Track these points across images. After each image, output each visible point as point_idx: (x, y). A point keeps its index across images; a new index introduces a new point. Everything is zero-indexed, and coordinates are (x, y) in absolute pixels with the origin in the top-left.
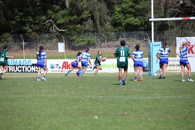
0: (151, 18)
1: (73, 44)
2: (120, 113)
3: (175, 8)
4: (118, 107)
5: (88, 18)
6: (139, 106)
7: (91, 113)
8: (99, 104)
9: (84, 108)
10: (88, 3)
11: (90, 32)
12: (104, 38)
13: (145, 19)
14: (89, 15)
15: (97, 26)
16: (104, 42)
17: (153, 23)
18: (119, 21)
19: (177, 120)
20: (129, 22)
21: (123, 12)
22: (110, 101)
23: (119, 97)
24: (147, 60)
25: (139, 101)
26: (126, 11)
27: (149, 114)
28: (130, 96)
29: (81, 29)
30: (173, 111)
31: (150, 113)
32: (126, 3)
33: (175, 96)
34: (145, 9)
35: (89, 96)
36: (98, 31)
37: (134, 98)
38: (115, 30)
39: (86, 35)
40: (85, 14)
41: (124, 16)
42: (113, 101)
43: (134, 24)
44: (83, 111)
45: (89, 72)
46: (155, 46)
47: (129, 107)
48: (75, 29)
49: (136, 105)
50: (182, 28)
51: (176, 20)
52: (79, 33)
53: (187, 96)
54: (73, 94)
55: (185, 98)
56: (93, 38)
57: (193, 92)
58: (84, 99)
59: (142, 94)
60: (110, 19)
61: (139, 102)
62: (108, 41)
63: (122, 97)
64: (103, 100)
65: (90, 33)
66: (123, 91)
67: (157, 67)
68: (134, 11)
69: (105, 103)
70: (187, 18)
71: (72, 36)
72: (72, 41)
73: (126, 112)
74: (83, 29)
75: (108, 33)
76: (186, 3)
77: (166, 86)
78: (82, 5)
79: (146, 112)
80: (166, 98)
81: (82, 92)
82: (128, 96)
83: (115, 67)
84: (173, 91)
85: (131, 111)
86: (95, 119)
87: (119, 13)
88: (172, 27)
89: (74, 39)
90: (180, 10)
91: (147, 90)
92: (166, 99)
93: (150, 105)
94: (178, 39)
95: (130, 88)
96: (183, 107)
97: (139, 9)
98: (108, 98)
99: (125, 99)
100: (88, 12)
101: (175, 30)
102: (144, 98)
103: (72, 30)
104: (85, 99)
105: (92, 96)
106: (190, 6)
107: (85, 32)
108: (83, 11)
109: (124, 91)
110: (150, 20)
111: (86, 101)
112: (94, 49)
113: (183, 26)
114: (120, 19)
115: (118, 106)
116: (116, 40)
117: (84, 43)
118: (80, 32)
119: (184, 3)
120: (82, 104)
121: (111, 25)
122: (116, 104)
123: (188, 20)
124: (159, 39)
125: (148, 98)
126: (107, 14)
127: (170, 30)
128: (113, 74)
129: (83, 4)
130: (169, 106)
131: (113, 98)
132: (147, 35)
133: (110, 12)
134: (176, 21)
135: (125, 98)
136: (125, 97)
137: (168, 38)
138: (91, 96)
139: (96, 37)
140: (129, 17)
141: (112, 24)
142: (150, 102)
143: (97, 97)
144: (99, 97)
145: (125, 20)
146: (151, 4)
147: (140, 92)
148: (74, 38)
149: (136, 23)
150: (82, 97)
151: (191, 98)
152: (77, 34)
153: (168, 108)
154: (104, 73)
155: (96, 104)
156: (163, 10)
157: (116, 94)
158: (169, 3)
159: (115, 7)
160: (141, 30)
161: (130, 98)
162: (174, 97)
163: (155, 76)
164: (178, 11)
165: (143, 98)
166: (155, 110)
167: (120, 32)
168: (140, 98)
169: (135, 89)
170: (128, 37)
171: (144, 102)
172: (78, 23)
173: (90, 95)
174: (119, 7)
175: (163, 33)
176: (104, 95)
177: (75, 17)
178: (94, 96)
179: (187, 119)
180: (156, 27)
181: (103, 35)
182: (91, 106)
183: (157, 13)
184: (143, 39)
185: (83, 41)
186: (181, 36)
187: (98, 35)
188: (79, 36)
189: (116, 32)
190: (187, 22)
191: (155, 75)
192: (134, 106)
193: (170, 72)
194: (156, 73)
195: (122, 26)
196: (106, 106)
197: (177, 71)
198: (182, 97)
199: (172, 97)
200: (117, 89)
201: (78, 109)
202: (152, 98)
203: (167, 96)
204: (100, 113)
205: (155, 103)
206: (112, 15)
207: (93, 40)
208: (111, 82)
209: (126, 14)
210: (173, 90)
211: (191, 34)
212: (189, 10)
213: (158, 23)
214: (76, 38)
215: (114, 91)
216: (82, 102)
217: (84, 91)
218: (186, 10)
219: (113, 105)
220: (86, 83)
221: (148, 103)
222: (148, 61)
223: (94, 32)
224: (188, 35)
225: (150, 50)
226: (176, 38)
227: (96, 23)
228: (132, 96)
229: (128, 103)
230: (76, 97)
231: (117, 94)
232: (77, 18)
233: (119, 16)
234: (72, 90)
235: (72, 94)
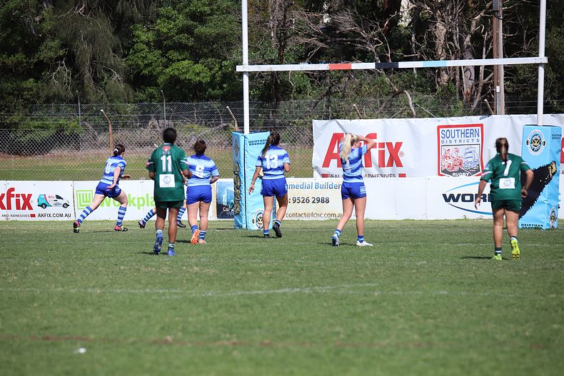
0: (241, 63)
1: (12, 136)
2: (153, 338)
3: (309, 36)
4: (145, 319)
5: (57, 59)
6: (206, 317)
7: (67, 339)
8: (90, 310)
9: (45, 322)
10: (57, 18)
11: (62, 101)
12: (104, 119)
13: (225, 66)
14: (61, 53)
15: (83, 83)
16: (106, 130)
17: (246, 79)
18: (149, 72)
19: (313, 356)
20: (176, 73)
21: (160, 44)
22: (124, 303)
23: (147, 290)
24: (229, 185)
25: (207, 301)
26: (169, 42)
27: (235, 340)
28: (181, 288)
29: (38, 93)
30: (303, 330)
31: (238, 337)
32: (169, 18)
33: (308, 289)
34: (225, 36)
35: (60, 289)
36: (87, 100)
37: (194, 293)
38: (136, 97)
39: (53, 110)
40: (49, 50)
41: (162, 55)
42: (130, 302)
43: (191, 80)
44: (42, 332)
45: (60, 219)
46: (252, 143)
47: (177, 319)
48: (18, 93)
49: (198, 315)
50: (329, 93)
51: (312, 71)
52: (30, 105)
53: (342, 289)
54: (13, 282)
55: (337, 294)
56: (73, 120)
57: (358, 276)
58: (47, 296)
59: (215, 282)
60: (123, 64)
61: (207, 305)
62: (115, 129)
63: (156, 291)
64: (101, 300)
65: (63, 106)
66: (159, 274)
67: (257, 204)
68: (191, 42)
69: (109, 310)
70: (342, 66)
71: (8, 111)
72: (8, 126)
73: (170, 335)
74: (41, 94)
75: (117, 104)
76: (340, 23)
77: (283, 260)
78: (40, 21)
79: (228, 335)
80: (284, 294)
81: (39, 276)
82: (176, 289)
83: (136, 204)
84: (304, 273)
85: (184, 330)
86: (80, 354)
87: (149, 49)
88: (299, 91)
89: (17, 121)
90: (321, 41)
91: (230, 272)
92: (284, 298)
93: (239, 313)
94: (317, 124)
95: (180, 264)
96: (331, 321)
97: (205, 37)
98: (117, 293)
99: (168, 297)
100: (56, 43)
101: (310, 99)
102: (222, 295)
103: (10, 94)
104: (48, 298)
105: (70, 287)
106: (350, 31)
107: (48, 100)
108: (43, 39)
109: (162, 274)
110: (239, 68)
111: (51, 303)
112: (76, 152)
113: (330, 88)
114: (150, 65)
115: (147, 317)
116: (140, 126)
117: (45, 134)
118: (34, 103)
119: (333, 22)
120: (39, 313)
121: (124, 82)
122: (141, 311)
123: (345, 71)
124: (265, 124)
125: (233, 294)
126: (114, 51)
127: (295, 99)
128: (130, 224)
129: (44, 19)
130: (291, 316)
131: (130, 294)
132: (229, 112)
133: (122, 44)
134: (313, 75)
135: (165, 293)
136: (167, 291)
137: (290, 122)
138: (66, 288)
139: (82, 115)
140: (178, 60)
141: (127, 80)
142: (237, 306)
143: (83, 290)
144: (89, 290)
145: (167, 67)
146: (241, 23)
147: (209, 276)
148: (15, 118)
149: (198, 79)
150: (41, 293)
151: (353, 294)
152: (25, 107)
153: (290, 322)
154: (103, 221)
155: (82, 311)
156: (274, 42)
157: (140, 283)
158: (291, 21)
159: (136, 29)
160: (214, 98)
161: (181, 294)
162: (307, 291)
163: (252, 231)
164: (316, 46)
165: (217, 293)
166: (252, 328)
167: (151, 101)
168: (210, 294)
169: (196, 268)
170: (177, 118)
171: (220, 306)
172: (27, 75)
173: (63, 287)
174: (149, 30)
175: (276, 106)
176: (104, 286)
177: (20, 56)
178: (76, 289)
179: (343, 354)
180: (256, 90)
181: (102, 110)
182: (65, 317)
183: (256, 49)
184: (217, 125)
185: (42, 128)
186: (327, 118)
187: (86, 111)
188: (30, 112)
189: (141, 101)
190: (342, 77)
191: (253, 229)
192: (192, 316)
193: (296, 219)
194: (255, 221)
195: (157, 85)
196: (110, 316)
197: (315, 215)
198: (328, 291)
199: (300, 291)
200: (143, 269)
201: (28, 326)
202: (243, 293)
203: (286, 287)
204: (92, 337)
205: (252, 309)
206: (128, 55)
207: (73, 124)
208: (125, 248)
209: (171, 52)
210: (302, 270)
211: (356, 110)
212: (347, 41)
213: (262, 77)
214: (22, 119)
215: (135, 274)
216: (41, 305)
217: (47, 273)
218: (340, 43)
219: (131, 313)
220: (52, 250)
221: (235, 307)
222: (232, 189)
223: (76, 102)
224: (347, 115)
225: (240, 157)
226: (312, 122)
227: (81, 76)
228: (185, 288)
229: (175, 309)
230: (21, 291)
231: (143, 281)
232: (24, 61)
233: (150, 56)
234: (9, 272)
235: (10, 281)
